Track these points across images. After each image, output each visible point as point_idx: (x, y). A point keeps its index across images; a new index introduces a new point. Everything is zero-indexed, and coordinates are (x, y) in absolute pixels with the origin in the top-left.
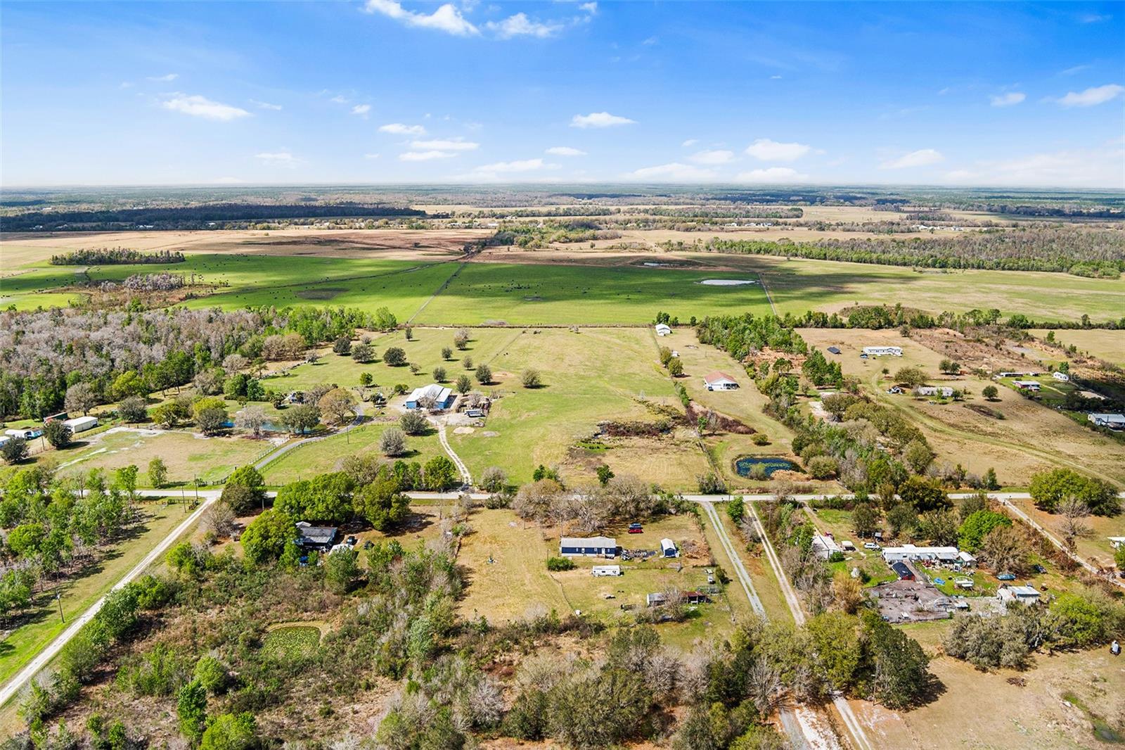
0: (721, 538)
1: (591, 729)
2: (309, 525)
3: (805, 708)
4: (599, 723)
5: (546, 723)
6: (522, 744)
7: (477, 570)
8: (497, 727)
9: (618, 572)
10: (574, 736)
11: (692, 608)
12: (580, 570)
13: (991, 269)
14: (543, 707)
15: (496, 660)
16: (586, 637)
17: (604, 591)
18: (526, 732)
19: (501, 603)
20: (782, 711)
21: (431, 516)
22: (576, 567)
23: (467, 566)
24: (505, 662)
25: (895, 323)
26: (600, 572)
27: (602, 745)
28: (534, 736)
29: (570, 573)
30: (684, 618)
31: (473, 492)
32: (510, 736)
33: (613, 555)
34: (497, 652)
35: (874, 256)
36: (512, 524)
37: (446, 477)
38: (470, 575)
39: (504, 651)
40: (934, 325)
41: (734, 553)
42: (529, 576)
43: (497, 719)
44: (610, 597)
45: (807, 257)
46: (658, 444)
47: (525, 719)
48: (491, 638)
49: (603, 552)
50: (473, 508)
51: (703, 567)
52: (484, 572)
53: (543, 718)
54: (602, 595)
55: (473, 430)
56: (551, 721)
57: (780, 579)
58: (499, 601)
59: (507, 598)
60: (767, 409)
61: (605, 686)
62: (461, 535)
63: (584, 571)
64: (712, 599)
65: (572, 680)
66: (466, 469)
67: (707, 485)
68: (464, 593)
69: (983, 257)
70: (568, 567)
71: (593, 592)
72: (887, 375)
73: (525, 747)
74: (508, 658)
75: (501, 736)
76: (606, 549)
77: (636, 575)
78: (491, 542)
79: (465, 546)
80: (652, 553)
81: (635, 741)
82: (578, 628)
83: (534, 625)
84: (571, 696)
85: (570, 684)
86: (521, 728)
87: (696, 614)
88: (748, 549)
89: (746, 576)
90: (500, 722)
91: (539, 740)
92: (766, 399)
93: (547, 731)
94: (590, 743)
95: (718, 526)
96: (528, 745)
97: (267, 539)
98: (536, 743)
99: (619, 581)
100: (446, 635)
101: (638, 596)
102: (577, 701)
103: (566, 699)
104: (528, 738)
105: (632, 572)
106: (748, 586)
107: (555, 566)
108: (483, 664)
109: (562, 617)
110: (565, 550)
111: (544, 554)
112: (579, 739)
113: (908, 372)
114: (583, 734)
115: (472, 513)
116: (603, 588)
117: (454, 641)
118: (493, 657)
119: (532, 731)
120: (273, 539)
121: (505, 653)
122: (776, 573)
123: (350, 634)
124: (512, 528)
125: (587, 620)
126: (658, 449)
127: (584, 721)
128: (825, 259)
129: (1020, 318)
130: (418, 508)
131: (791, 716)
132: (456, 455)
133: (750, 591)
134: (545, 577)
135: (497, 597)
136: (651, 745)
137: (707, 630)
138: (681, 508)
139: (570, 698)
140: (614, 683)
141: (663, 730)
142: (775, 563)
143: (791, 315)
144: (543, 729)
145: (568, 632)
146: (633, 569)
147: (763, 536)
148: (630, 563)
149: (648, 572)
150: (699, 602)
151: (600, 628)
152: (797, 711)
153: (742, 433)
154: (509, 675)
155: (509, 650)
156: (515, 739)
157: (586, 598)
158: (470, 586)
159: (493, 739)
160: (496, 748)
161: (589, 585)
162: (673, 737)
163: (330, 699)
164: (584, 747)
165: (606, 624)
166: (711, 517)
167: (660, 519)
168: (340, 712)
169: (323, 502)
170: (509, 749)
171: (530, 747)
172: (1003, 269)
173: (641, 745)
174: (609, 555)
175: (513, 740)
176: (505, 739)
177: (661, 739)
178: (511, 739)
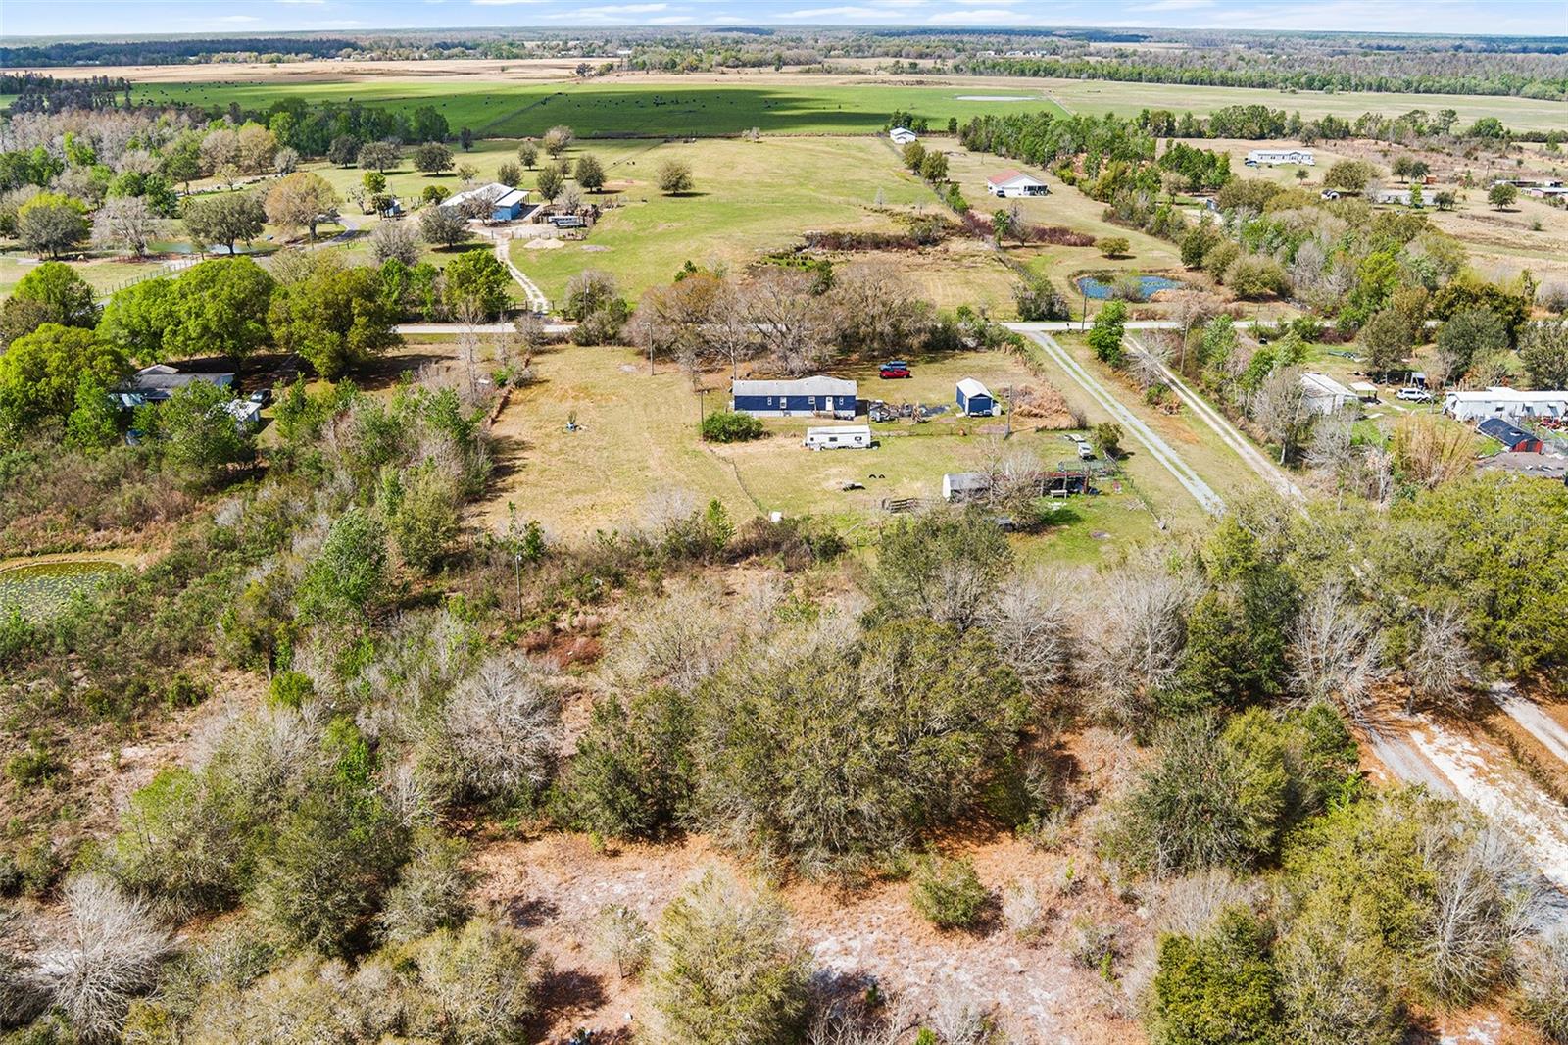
0: (1084, 385)
1: (836, 802)
2: (173, 370)
3: (1434, 729)
4: (861, 784)
5: (691, 788)
6: (616, 853)
7: (537, 443)
8: (536, 803)
9: (867, 440)
10: (781, 829)
11: (1056, 505)
12: (779, 440)
14: (677, 739)
15: (561, 626)
16: (799, 569)
17: (836, 477)
18: (624, 815)
19: (588, 503)
20: (1377, 739)
21: (452, 358)
22: (769, 435)
23: (517, 438)
24: (583, 629)
25: (1286, 131)
26: (825, 439)
27: (870, 851)
28: (653, 827)
29: (753, 447)
30: (1041, 525)
31: (548, 322)
32: (577, 830)
33: (852, 413)
34: (564, 605)
36: (627, 368)
37: (491, 291)
38: (520, 454)
39: (583, 603)
40: (1349, 133)
41: (1120, 406)
42: (657, 452)
43: (536, 777)
44: (853, 488)
46: (920, 259)
47: (621, 776)
48: (551, 574)
49: (829, 405)
50: (542, 345)
51: (1058, 430)
52: (554, 446)
53: (680, 771)
54: (832, 484)
55: (562, 244)
56: (705, 781)
57: (1239, 451)
58: (581, 500)
59: (603, 493)
60: (1109, 217)
61: (876, 669)
62: (510, 386)
63: (788, 442)
64: (1098, 486)
65: (772, 651)
66: (539, 293)
67: (1034, 301)
68: (500, 485)
70: (750, 433)
71: (811, 479)
72: (1305, 181)
73: (624, 861)
74: (592, 619)
75: (555, 828)
76: (836, 398)
77: (903, 447)
78: (576, 398)
79: (516, 403)
80: (939, 409)
81: (969, 832)
82: (777, 546)
83: (663, 540)
84: (767, 702)
85: (765, 664)
86: (611, 804)
87: (1067, 517)
88: (1150, 401)
89: (1164, 447)
90: (546, 786)
91: (669, 839)
92: (1103, 207)
93: (693, 812)
94: (834, 850)
95: (1069, 365)
96: (634, 855)
97: (38, 380)
98: (660, 848)
99: (871, 458)
100: (435, 568)
101: (919, 485)
102: (786, 717)
103: (752, 712)
104: (633, 836)
105: (899, 442)
106: (1173, 463)
107: (718, 432)
108: (520, 633)
109: (739, 522)
110: (744, 402)
111: (693, 413)
112: (798, 835)
113: (1350, 166)
114: (809, 821)
115: (541, 353)
116: (834, 471)
117: (454, 583)
118: (554, 619)
119: (641, 816)
120: (55, 382)
121: (588, 607)
122: (1228, 440)
123: (179, 571)
124: (626, 374)
125: (800, 527)
126: (923, 265)
127: (813, 777)
129: (1490, 123)
130: (429, 347)
131: (1406, 748)
132: (523, 276)
133: (1183, 473)
134: (696, 454)
135: (578, 491)
136: (1022, 845)
137: (1104, 548)
138: (987, 341)
139: (765, 707)
140: (903, 659)
141: (1060, 800)
142: (1217, 422)
143: (1116, 116)
144: (679, 806)
145: (753, 557)
146: (899, 436)
147: (1172, 381)
148: (891, 426)
149: (935, 441)
150: (1070, 492)
151: (832, 549)
152: (1417, 737)
153: (1075, 245)
154: (589, 659)
155: (596, 600)
156: (592, 837)
157: (795, 491)
158: (518, 472)
159: (525, 840)
160: (533, 869)
161: (801, 466)
162: (1089, 820)
163: (69, 733)
164: (815, 860)
165: (849, 540)
166: (1050, 352)
167: (946, 358)
168: (80, 768)
169: (198, 315)
170: (570, 870)
171: (641, 862)
172: (1417, 91)
173: (990, 847)
174: (842, 413)
175: (589, 840)
176: (563, 838)
177: (1052, 831)
178: (581, 838)
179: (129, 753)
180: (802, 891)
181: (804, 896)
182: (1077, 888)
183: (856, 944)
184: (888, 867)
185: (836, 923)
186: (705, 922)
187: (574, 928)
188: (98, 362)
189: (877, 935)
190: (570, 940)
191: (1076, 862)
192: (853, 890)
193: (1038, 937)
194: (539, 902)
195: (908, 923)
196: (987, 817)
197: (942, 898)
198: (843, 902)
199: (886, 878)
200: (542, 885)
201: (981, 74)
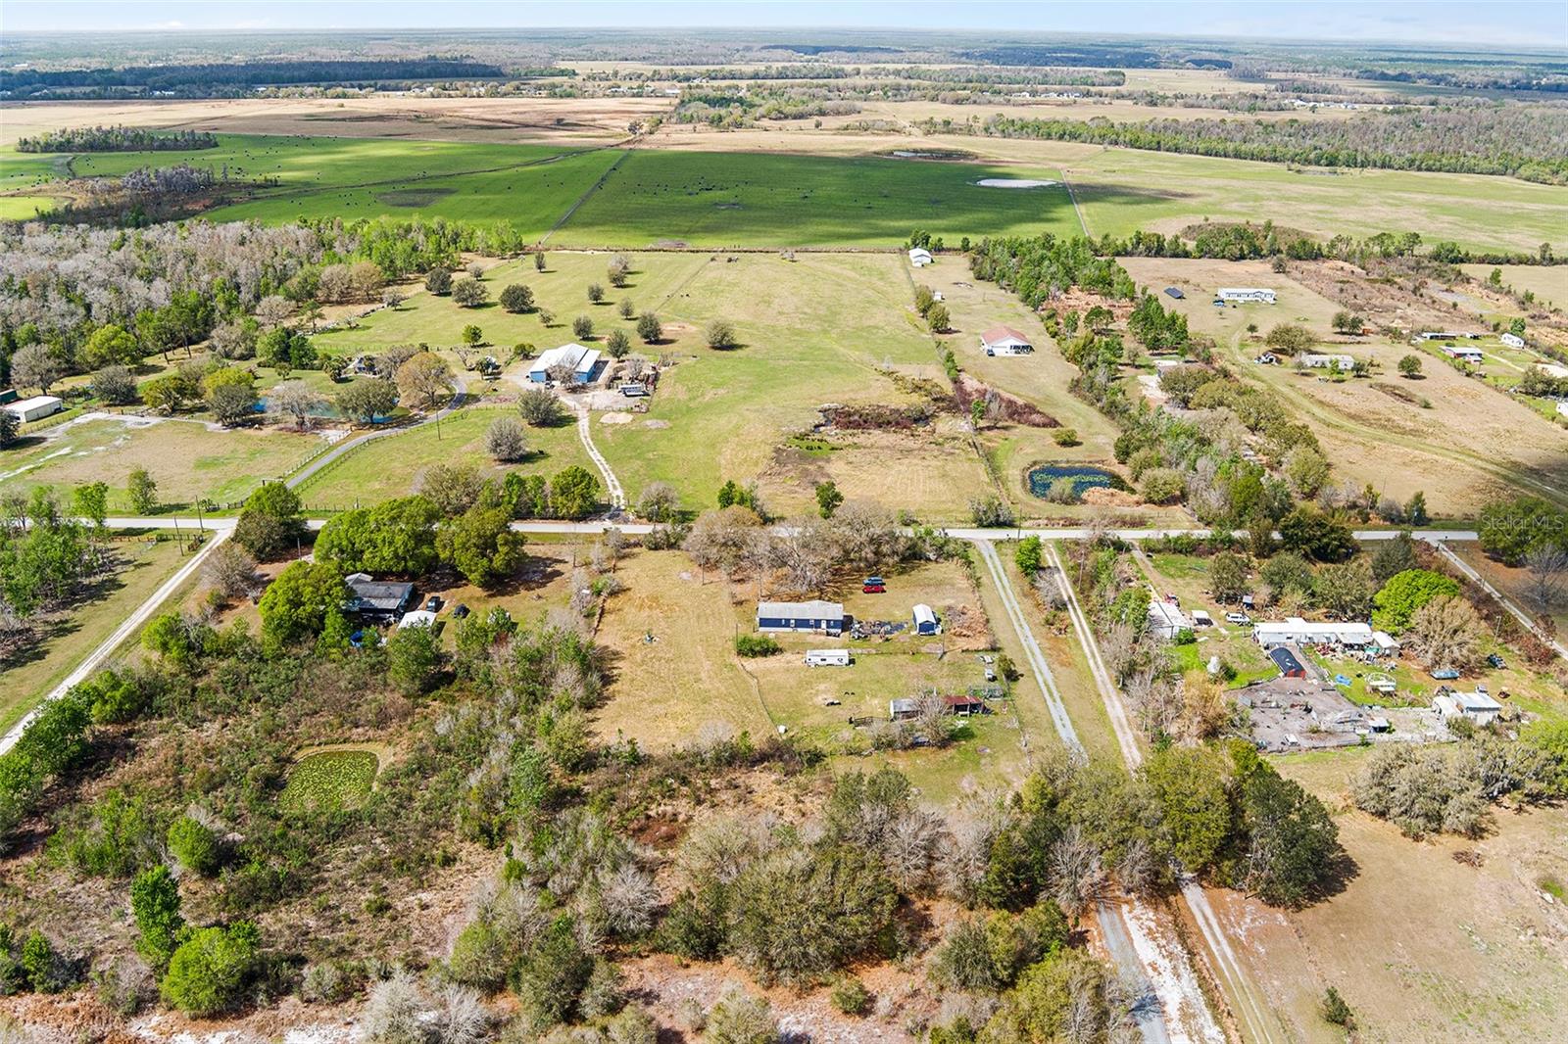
0: (1005, 601)
1: (797, 949)
2: (369, 578)
3: (1137, 903)
4: (810, 939)
5: (726, 936)
6: (687, 966)
7: (627, 655)
8: (647, 937)
9: (846, 660)
10: (770, 963)
11: (961, 723)
12: (788, 656)
13: (1401, 168)
14: (719, 910)
15: (651, 814)
16: (793, 773)
17: (825, 692)
18: (692, 948)
19: (663, 712)
20: (1102, 909)
21: (560, 562)
22: (781, 651)
23: (612, 648)
24: (664, 816)
25: (1264, 252)
26: (818, 660)
27: (813, 972)
28: (707, 954)
29: (771, 661)
30: (947, 740)
31: (626, 521)
32: (667, 954)
33: (839, 631)
34: (652, 799)
35: (1231, 146)
36: (685, 576)
37: (585, 498)
38: (616, 664)
39: (664, 797)
40: (1322, 255)
41: (1026, 627)
42: (707, 665)
43: (648, 925)
44: (833, 704)
45: (1132, 146)
46: (910, 443)
47: (692, 929)
48: (645, 774)
49: (824, 625)
50: (625, 549)
51: (977, 651)
52: (638, 657)
53: (721, 927)
54: (820, 700)
55: (630, 417)
56: (734, 933)
57: (1096, 674)
58: (659, 709)
59: (671, 703)
60: (1075, 387)
61: (820, 879)
62: (604, 594)
63: (794, 658)
64: (991, 707)
65: (768, 867)
66: (617, 483)
67: (985, 512)
68: (605, 694)
69: (1390, 151)
70: (769, 650)
71: (806, 695)
72: (1255, 334)
73: (692, 971)
74: (669, 810)
75: (654, 950)
76: (828, 621)
77: (873, 665)
78: (650, 607)
79: (610, 612)
80: (899, 627)
81: (867, 962)
82: (781, 757)
83: (712, 753)
84: (765, 896)
85: (764, 874)
86: (686, 942)
87: (966, 734)
88: (1047, 622)
89: (1045, 669)
90: (651, 930)
91: (714, 960)
92: (1074, 371)
93: (727, 947)
94: (795, 971)
95: (1001, 581)
96: (696, 967)
97: (298, 608)
98: (709, 964)
99: (847, 675)
100: (575, 768)
101: (876, 702)
102: (774, 905)
103: (757, 900)
104: (697, 957)
105: (868, 660)
106: (1047, 685)
107: (748, 649)
108: (629, 821)
109: (757, 741)
110: (765, 623)
111: (732, 627)
112: (778, 964)
113: (1288, 331)
114: (784, 957)
115: (624, 557)
116: (822, 687)
117: (586, 779)
118: (647, 809)
119: (701, 948)
120: (309, 608)
121: (666, 800)
122: (1091, 663)
123: (422, 768)
124: (685, 582)
125: (796, 743)
126: (910, 451)
127: (786, 937)
128: (1159, 149)
129: (1450, 247)
130: (540, 548)
131: (1116, 916)
133: (1051, 695)
134: (732, 667)
135: (656, 701)
136: (893, 969)
137: (983, 763)
138: (944, 552)
139: (764, 898)
140: (835, 874)
141: (915, 944)
142: (1089, 645)
143: (1112, 237)
144: (720, 944)
145: (766, 764)
146: (869, 654)
147: (1070, 598)
148: (865, 644)
149: (893, 659)
150: (972, 713)
151: (815, 758)
152: (1125, 908)
153: (1038, 426)
154: (670, 839)
155: (671, 796)
156: (675, 956)
157: (796, 705)
158: (615, 681)
159: (641, 957)
160: (646, 973)
161: (801, 681)
162: (928, 957)
163: (386, 883)
164: (786, 977)
165: (826, 750)
166: (990, 565)
167: (913, 569)
168: (400, 906)
169: (390, 543)
170: (665, 975)
171: (700, 971)
172: (1419, 169)
173: (877, 969)
174: (832, 631)
175: (674, 958)
176: (660, 956)
177: (909, 960)
178: (670, 956)
179: (426, 897)
180: (780, 990)
181: (779, 994)
182: (915, 993)
183: (803, 1019)
184: (822, 980)
185: (795, 1008)
186: (732, 1014)
187: (668, 1006)
188: (334, 591)
189: (815, 1014)
190: (668, 1013)
191: (918, 980)
192: (805, 990)
193: (892, 1017)
194: (651, 992)
195: (830, 1009)
196: (878, 951)
197: (845, 999)
198: (799, 997)
199: (821, 985)
200: (652, 982)
201: (1010, 136)
